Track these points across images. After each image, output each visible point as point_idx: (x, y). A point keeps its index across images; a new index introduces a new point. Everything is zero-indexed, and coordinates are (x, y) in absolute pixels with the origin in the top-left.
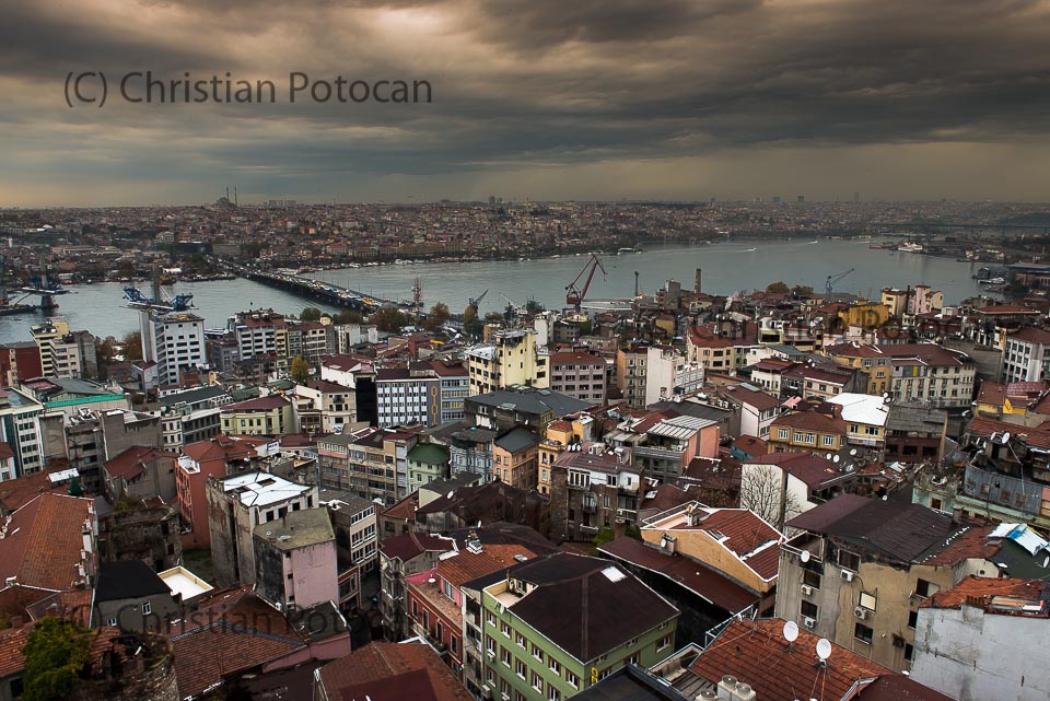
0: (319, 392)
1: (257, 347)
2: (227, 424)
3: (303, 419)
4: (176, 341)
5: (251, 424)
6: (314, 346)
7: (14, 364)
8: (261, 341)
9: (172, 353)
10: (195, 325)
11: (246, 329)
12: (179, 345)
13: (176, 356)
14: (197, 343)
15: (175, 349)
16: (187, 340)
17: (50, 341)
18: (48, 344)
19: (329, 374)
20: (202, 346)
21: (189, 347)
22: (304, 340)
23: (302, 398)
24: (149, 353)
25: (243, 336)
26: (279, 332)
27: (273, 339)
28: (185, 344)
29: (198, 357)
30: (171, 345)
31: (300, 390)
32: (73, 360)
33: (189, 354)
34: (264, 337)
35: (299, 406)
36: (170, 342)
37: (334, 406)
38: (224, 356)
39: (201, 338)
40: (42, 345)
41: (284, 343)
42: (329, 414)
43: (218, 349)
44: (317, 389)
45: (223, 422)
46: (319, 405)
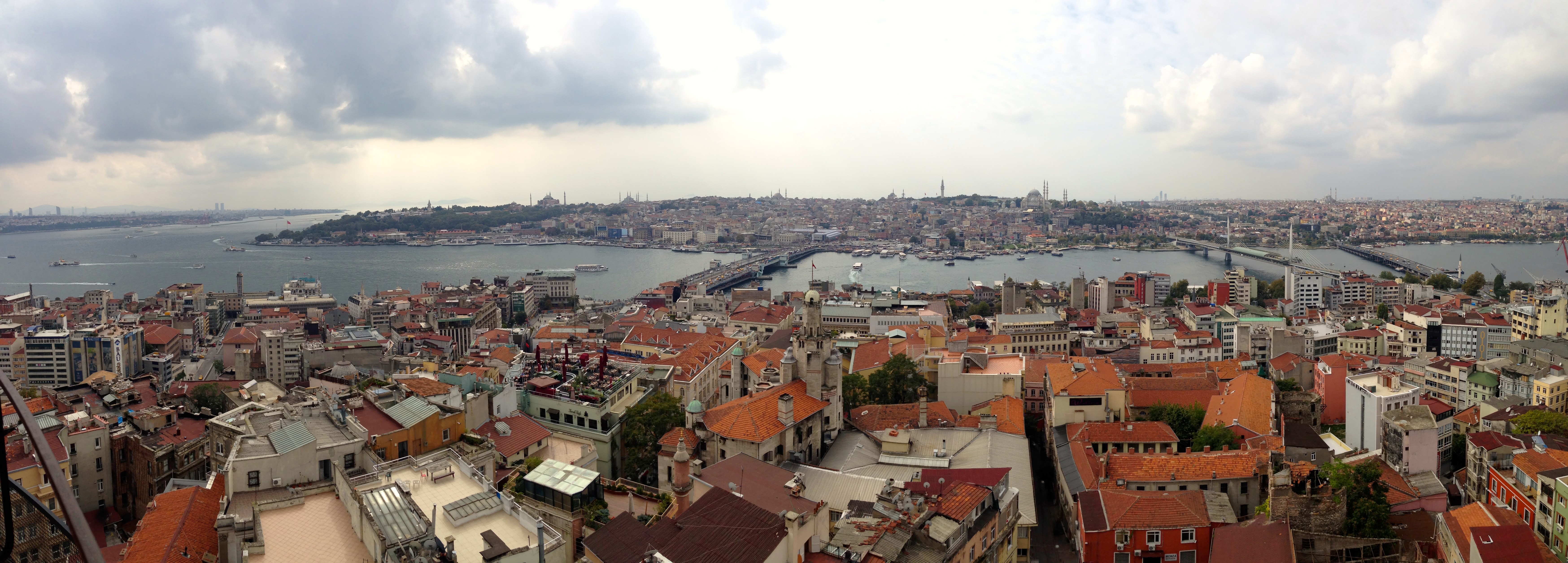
0: (1402, 329)
1: (1354, 296)
2: (1341, 345)
3: (1390, 346)
4: (1305, 288)
5: (1357, 346)
6: (1391, 297)
7: (1215, 292)
8: (1356, 292)
9: (1302, 295)
10: (1317, 278)
11: (1348, 283)
12: (1307, 290)
13: (1305, 297)
14: (1317, 290)
15: (1305, 293)
16: (1312, 288)
17: (1235, 280)
18: (1234, 282)
19: (1408, 317)
20: (1320, 293)
21: (1313, 293)
22: (1384, 293)
23: (1391, 332)
24: (1289, 294)
25: (1346, 288)
26: (1369, 286)
27: (1364, 291)
28: (1310, 290)
29: (1317, 299)
30: (1302, 290)
31: (1389, 326)
32: (1247, 293)
33: (1313, 297)
34: (1359, 289)
35: (1389, 338)
36: (1302, 288)
37: (1412, 340)
38: (1332, 300)
39: (1320, 287)
40: (1231, 282)
41: (1371, 294)
42: (1408, 344)
43: (1329, 295)
44: (1401, 326)
45: (1339, 344)
46: (1401, 337)
